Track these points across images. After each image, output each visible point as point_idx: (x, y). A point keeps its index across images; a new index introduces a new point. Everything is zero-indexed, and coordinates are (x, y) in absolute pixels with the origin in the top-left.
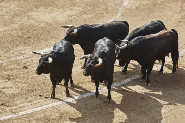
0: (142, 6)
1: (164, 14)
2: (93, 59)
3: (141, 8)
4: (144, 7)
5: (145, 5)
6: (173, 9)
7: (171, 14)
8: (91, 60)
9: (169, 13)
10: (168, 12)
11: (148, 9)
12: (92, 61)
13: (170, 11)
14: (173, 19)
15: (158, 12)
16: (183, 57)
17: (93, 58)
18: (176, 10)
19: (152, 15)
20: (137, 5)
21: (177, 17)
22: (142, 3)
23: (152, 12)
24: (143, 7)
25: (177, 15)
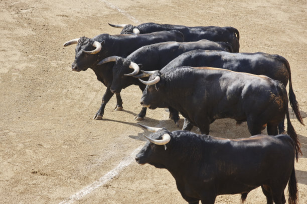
0: (15, 74)
1: (65, 91)
2: (86, 44)
3: (14, 79)
4: (21, 76)
5: (23, 73)
6: (86, 81)
7: (82, 92)
8: (83, 45)
9: (77, 91)
10: (75, 87)
11: (30, 81)
12: (84, 47)
13: (79, 85)
14: (84, 102)
15: (53, 88)
16: (107, 186)
17: (86, 42)
18: (91, 84)
19: (38, 94)
20: (6, 71)
21: (95, 97)
22: (17, 68)
23: (38, 88)
24: (18, 76)
25: (95, 93)
